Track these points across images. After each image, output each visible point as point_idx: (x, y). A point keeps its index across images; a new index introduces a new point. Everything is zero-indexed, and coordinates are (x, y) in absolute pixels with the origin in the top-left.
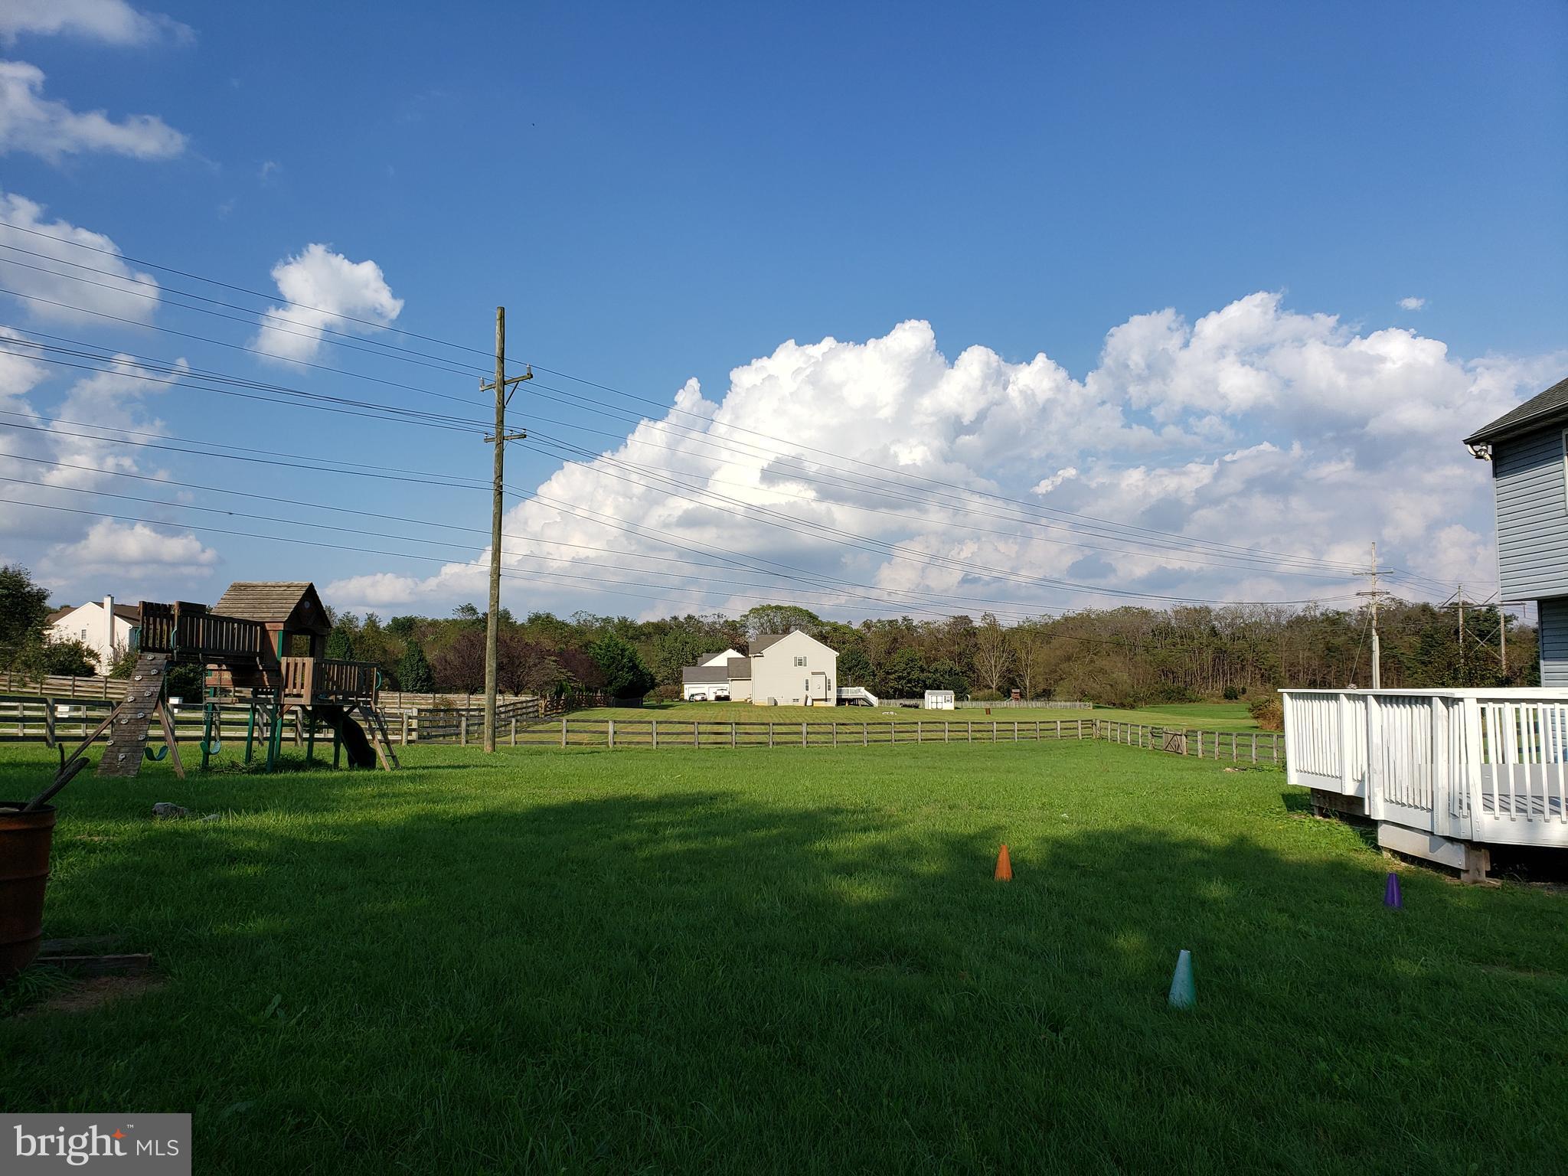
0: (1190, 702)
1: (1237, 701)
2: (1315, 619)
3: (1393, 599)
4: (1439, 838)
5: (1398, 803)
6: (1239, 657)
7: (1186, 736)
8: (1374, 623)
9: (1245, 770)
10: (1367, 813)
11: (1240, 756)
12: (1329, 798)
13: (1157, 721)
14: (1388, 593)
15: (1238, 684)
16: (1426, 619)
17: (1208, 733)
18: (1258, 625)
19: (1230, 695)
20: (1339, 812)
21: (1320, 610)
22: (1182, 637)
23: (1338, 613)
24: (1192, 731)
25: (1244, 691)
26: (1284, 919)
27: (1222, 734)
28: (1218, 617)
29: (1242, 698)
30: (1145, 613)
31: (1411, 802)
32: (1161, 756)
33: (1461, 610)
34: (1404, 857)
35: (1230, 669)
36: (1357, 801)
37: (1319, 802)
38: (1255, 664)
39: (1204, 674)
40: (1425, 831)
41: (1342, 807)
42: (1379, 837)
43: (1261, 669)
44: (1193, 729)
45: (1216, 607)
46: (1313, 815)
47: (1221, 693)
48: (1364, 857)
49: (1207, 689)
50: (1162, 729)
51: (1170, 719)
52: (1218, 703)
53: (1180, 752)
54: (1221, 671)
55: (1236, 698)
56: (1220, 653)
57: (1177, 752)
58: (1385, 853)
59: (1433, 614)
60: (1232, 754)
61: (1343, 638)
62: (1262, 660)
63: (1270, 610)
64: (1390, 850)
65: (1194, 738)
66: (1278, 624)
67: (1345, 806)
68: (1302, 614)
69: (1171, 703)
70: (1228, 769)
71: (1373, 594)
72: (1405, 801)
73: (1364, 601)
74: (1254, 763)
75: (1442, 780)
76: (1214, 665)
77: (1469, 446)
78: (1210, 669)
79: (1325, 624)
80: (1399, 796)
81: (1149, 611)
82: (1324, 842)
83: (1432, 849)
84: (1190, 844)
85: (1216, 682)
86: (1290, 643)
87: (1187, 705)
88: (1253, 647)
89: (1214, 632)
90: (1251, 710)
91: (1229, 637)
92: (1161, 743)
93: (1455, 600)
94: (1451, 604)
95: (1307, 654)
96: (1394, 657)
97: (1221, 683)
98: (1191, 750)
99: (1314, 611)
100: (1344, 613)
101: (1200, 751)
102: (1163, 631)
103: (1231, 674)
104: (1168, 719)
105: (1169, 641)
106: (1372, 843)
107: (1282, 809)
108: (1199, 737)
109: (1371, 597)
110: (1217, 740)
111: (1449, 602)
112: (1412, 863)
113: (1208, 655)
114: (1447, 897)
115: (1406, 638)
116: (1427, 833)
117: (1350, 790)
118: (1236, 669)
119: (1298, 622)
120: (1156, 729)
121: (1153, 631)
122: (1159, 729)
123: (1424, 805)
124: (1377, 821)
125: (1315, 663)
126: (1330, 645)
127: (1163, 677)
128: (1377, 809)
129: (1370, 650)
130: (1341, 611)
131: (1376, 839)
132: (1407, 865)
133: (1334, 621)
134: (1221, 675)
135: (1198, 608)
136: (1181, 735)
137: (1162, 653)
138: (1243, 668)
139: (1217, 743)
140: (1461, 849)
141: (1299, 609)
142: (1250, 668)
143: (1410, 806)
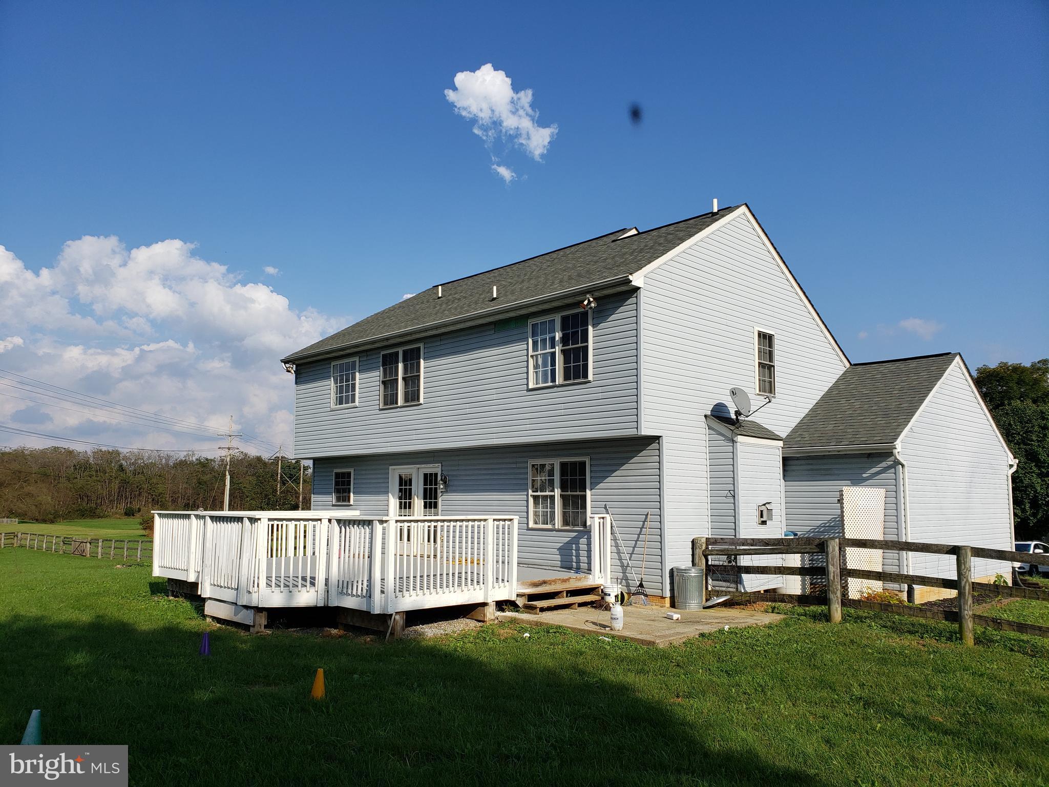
0: (99, 518)
1: (134, 517)
2: (192, 463)
3: (242, 452)
4: (240, 607)
5: (218, 586)
6: (138, 487)
7: (90, 543)
8: (228, 467)
9: (131, 566)
10: (199, 593)
11: (129, 556)
12: (179, 584)
13: (70, 533)
14: (238, 449)
15: (136, 506)
16: (261, 466)
17: (107, 540)
18: (153, 465)
19: (129, 513)
20: (185, 593)
21: (196, 457)
22: (97, 471)
23: (207, 459)
24: (95, 539)
25: (139, 510)
26: (126, 674)
27: (118, 541)
28: (125, 458)
29: (138, 515)
30: (70, 453)
31: (226, 585)
32: (69, 558)
33: (280, 461)
34: (219, 620)
35: (131, 495)
36: (195, 585)
37: (172, 588)
38: (149, 492)
39: (111, 498)
40: (233, 603)
41: (187, 590)
42: (206, 609)
43: (153, 495)
44: (95, 538)
45: (124, 451)
46: (168, 596)
47: (123, 511)
48: (193, 623)
49: (112, 509)
50: (72, 538)
51: (79, 531)
52: (120, 519)
53: (84, 554)
54: (124, 496)
55: (133, 515)
56: (125, 483)
57: (82, 555)
58: (208, 620)
59: (265, 464)
60: (123, 555)
61: (209, 476)
62: (154, 489)
63: (162, 455)
64: (211, 617)
65: (97, 544)
66: (167, 465)
67: (189, 589)
68: (184, 459)
69: (84, 519)
70: (118, 566)
71: (229, 449)
72: (222, 585)
73: (224, 453)
74: (139, 560)
75: (244, 571)
76: (119, 492)
77: (283, 364)
78: (116, 494)
79: (198, 466)
80: (219, 581)
81: (73, 450)
82: (170, 614)
83: (236, 614)
84: (68, 626)
85: (120, 503)
86: (174, 478)
87: (97, 520)
88: (148, 480)
89: (121, 468)
90: (141, 524)
91: (132, 472)
92: (71, 548)
93: (278, 455)
94: (275, 458)
95: (185, 486)
96: (239, 489)
97: (123, 504)
98: (92, 553)
99: (192, 457)
100: (211, 460)
101: (100, 554)
102: (82, 466)
103: (131, 498)
104: (80, 531)
105: (86, 473)
106: (201, 613)
107: (147, 594)
108: (100, 544)
109: (227, 450)
110: (113, 546)
111: (275, 456)
112: (223, 624)
113: (115, 485)
114: (238, 644)
115: (247, 478)
116: (233, 604)
117: (192, 579)
118: (135, 495)
119: (182, 464)
120: (67, 538)
121: (74, 466)
122: (70, 538)
123: (233, 586)
124: (205, 598)
125: (190, 492)
126: (201, 480)
127: (79, 500)
128: (206, 591)
129: (225, 485)
130: (209, 458)
131: (203, 610)
132: (220, 625)
133: (205, 464)
134: (124, 499)
135: (111, 450)
136: (86, 543)
137: (80, 482)
138: (140, 494)
139: (113, 547)
140: (251, 613)
141: (182, 456)
142: (145, 494)
143: (225, 587)
